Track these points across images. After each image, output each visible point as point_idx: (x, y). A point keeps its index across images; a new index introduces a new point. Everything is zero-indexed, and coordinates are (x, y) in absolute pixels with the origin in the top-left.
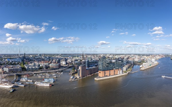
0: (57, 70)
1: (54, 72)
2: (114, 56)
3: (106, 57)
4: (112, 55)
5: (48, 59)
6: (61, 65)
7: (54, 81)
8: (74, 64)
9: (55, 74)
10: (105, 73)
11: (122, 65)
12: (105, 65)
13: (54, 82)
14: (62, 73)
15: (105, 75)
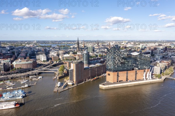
0: (30, 73)
1: (24, 76)
2: (137, 45)
3: (120, 47)
4: (132, 43)
5: (9, 50)
6: (38, 62)
7: (24, 95)
8: (62, 59)
9: (25, 81)
10: (118, 76)
11: (151, 62)
12: (119, 61)
13: (23, 97)
14: (40, 77)
15: (118, 79)
